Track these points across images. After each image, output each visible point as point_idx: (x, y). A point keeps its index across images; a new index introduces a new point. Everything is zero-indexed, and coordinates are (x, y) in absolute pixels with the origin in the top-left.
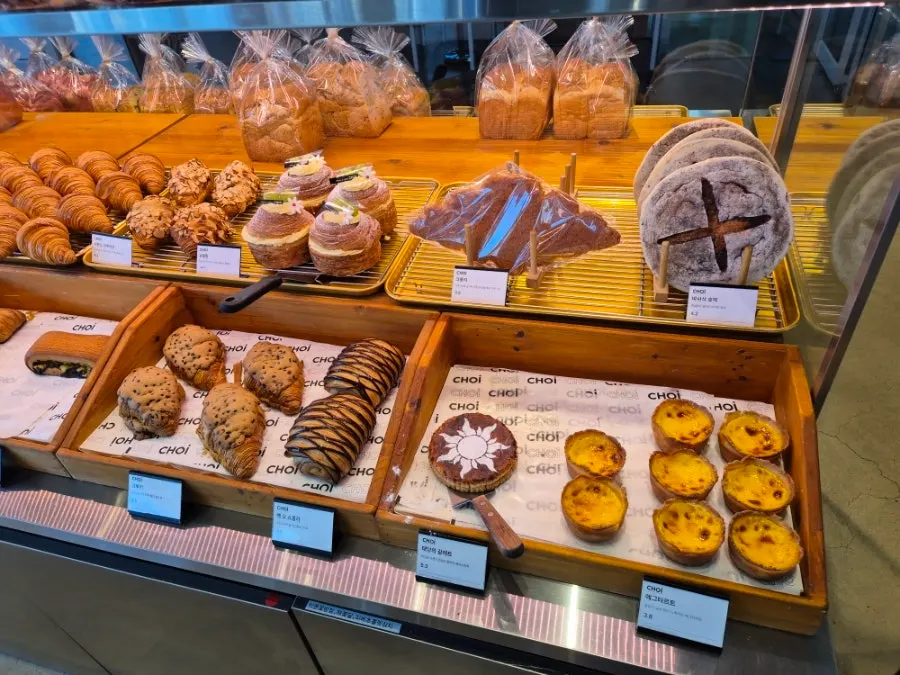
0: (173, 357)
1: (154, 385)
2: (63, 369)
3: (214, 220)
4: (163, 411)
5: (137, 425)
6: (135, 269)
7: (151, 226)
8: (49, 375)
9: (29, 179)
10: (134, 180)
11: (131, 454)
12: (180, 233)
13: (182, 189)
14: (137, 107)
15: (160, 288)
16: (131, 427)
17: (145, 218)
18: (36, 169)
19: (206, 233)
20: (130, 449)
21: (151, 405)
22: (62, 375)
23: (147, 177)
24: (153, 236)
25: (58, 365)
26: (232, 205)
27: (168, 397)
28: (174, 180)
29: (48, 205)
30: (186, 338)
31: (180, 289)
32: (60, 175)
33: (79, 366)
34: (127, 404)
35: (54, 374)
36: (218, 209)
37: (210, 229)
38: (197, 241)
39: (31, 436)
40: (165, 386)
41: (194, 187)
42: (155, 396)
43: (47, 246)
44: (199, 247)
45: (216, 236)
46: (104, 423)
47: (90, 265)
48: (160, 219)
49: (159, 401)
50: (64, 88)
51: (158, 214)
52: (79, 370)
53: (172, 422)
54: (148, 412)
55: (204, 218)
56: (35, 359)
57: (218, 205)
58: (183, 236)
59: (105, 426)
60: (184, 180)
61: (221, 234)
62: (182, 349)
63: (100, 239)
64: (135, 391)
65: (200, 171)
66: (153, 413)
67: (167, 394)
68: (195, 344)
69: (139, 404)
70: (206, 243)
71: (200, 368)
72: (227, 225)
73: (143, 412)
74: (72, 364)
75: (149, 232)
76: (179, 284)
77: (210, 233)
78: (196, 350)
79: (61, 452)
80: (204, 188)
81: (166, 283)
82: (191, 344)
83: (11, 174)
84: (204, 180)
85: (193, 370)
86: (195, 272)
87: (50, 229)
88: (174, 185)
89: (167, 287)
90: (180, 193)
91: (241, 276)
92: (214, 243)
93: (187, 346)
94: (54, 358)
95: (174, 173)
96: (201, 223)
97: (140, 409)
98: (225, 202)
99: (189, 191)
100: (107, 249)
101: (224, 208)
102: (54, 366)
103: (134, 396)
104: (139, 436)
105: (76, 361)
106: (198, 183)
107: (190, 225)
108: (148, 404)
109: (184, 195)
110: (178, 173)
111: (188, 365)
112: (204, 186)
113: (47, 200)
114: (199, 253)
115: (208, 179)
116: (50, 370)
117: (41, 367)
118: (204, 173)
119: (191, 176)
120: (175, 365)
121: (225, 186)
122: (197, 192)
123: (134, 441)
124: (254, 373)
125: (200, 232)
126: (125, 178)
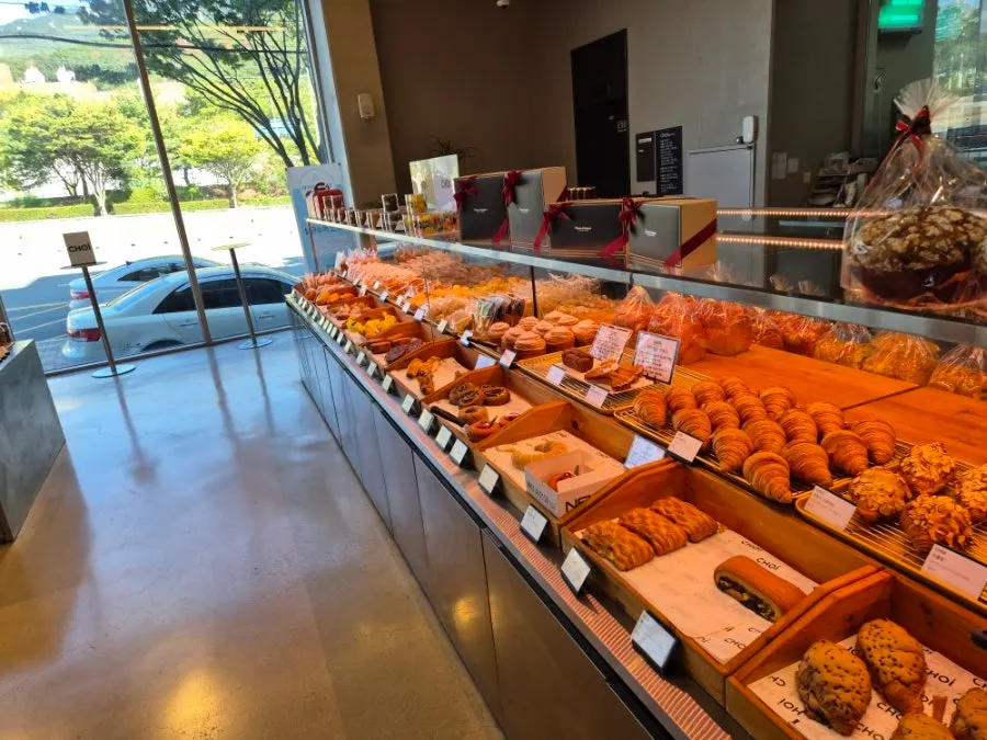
0: (869, 649)
1: (847, 671)
2: (746, 597)
3: (959, 522)
4: (849, 705)
5: (813, 701)
6: (847, 534)
7: (880, 500)
8: (730, 595)
9: (758, 411)
10: (865, 444)
11: (797, 726)
12: (917, 522)
13: (919, 471)
14: (860, 363)
15: (872, 568)
16: (803, 699)
17: (875, 489)
18: (766, 403)
19: (947, 533)
20: (797, 721)
21: (839, 691)
22: (743, 603)
23: (877, 445)
24: (878, 511)
25: (743, 591)
26: (980, 511)
27: (858, 693)
28: (914, 459)
29: (774, 440)
30: (889, 636)
31: (894, 578)
32: (790, 417)
33: (761, 602)
34: (811, 673)
35: (734, 597)
36: (965, 510)
37: (952, 530)
38: (935, 539)
39: (705, 645)
40: (858, 679)
41: (934, 475)
42: (845, 684)
43: (772, 481)
44: (935, 546)
45: (955, 539)
46: (775, 675)
47: (802, 512)
48: (890, 496)
49: (848, 691)
50: (791, 330)
51: (890, 490)
52: (760, 606)
53: (853, 722)
54: (833, 697)
55: (949, 516)
56: (724, 575)
57: (964, 505)
58: (919, 526)
59: (775, 680)
60: (925, 463)
61: (961, 540)
62: (882, 646)
63: (822, 493)
64: (826, 666)
65: (946, 459)
66: (838, 701)
67: (858, 688)
68: (899, 649)
69: (826, 683)
70: (943, 543)
71: (899, 679)
72: (969, 532)
73: (828, 693)
74: (756, 597)
75: (876, 505)
76: (894, 572)
77: (951, 535)
78: (899, 655)
79: (732, 679)
80: (944, 478)
81: (880, 565)
82: (895, 646)
83: (745, 402)
84: (947, 470)
85: (889, 676)
86: (919, 569)
87: (780, 466)
88: (910, 464)
89: (879, 570)
90: (917, 475)
91: (980, 599)
92: (951, 546)
93: (889, 646)
94: (740, 582)
95: (915, 452)
96: (943, 521)
97: (825, 688)
98: (973, 504)
99: (927, 476)
100: (826, 504)
101: (970, 510)
102: (737, 590)
103: (824, 671)
104: (810, 713)
105: (761, 596)
106: (939, 470)
107: (932, 517)
108: (836, 688)
109: (921, 478)
110: (921, 454)
111: (885, 668)
112: (944, 476)
113: (774, 436)
114: (933, 552)
115: (952, 470)
116: (732, 591)
117: (727, 584)
118: (949, 462)
119: (935, 461)
120: (871, 659)
121: (978, 487)
122: (936, 480)
123: (803, 714)
124: (975, 728)
125: (940, 529)
126: (855, 439)
